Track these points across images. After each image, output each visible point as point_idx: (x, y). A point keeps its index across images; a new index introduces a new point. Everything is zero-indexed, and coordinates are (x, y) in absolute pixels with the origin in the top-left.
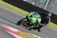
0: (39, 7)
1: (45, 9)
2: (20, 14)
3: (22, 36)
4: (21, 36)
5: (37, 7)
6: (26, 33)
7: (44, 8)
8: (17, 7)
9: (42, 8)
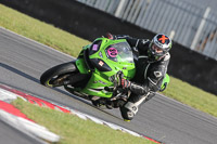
0: (96, 6)
1: (117, 15)
2: (25, 35)
3: (33, 117)
4: (26, 117)
5: (88, 7)
6: (45, 106)
7: (115, 12)
8: (10, 10)
9: (108, 11)
